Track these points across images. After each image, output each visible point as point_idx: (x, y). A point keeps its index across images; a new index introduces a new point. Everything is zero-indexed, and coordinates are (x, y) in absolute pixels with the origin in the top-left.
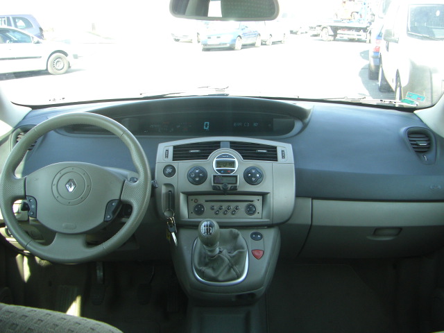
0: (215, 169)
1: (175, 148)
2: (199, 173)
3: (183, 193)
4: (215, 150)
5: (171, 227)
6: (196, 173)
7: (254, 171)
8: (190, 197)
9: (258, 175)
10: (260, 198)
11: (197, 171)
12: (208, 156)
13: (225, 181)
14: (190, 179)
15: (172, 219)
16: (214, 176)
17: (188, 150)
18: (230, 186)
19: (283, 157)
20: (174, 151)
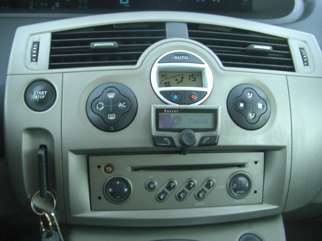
0: (158, 90)
1: (56, 37)
2: (115, 101)
3: (76, 152)
4: (153, 42)
5: (49, 235)
6: (107, 102)
7: (250, 96)
8: (95, 160)
9: (260, 106)
10: (260, 156)
11: (111, 96)
12: (138, 57)
13: (186, 122)
14: (92, 114)
15: (51, 215)
16: (158, 111)
17: (88, 43)
18: (198, 136)
19: (306, 63)
20: (53, 44)
